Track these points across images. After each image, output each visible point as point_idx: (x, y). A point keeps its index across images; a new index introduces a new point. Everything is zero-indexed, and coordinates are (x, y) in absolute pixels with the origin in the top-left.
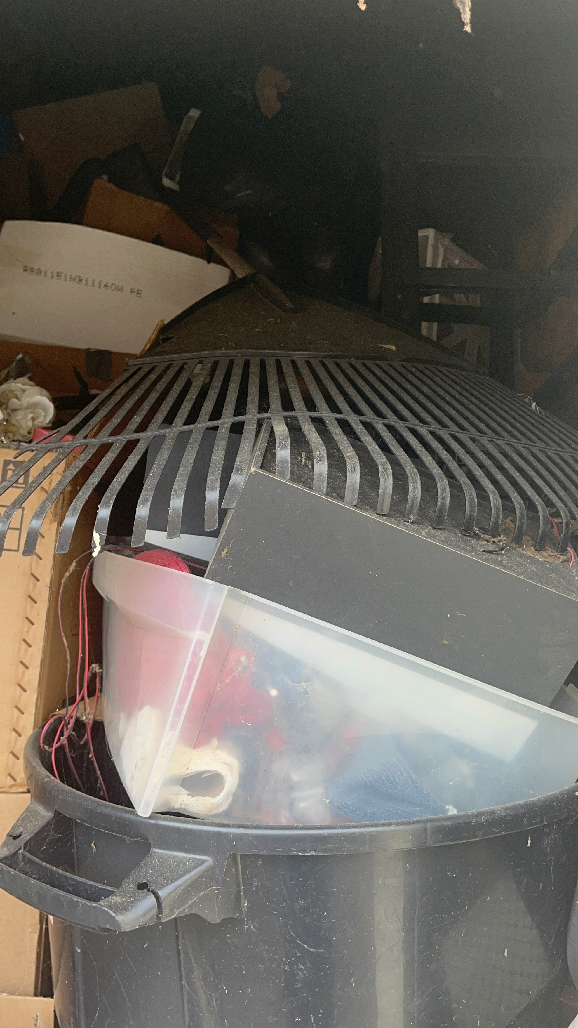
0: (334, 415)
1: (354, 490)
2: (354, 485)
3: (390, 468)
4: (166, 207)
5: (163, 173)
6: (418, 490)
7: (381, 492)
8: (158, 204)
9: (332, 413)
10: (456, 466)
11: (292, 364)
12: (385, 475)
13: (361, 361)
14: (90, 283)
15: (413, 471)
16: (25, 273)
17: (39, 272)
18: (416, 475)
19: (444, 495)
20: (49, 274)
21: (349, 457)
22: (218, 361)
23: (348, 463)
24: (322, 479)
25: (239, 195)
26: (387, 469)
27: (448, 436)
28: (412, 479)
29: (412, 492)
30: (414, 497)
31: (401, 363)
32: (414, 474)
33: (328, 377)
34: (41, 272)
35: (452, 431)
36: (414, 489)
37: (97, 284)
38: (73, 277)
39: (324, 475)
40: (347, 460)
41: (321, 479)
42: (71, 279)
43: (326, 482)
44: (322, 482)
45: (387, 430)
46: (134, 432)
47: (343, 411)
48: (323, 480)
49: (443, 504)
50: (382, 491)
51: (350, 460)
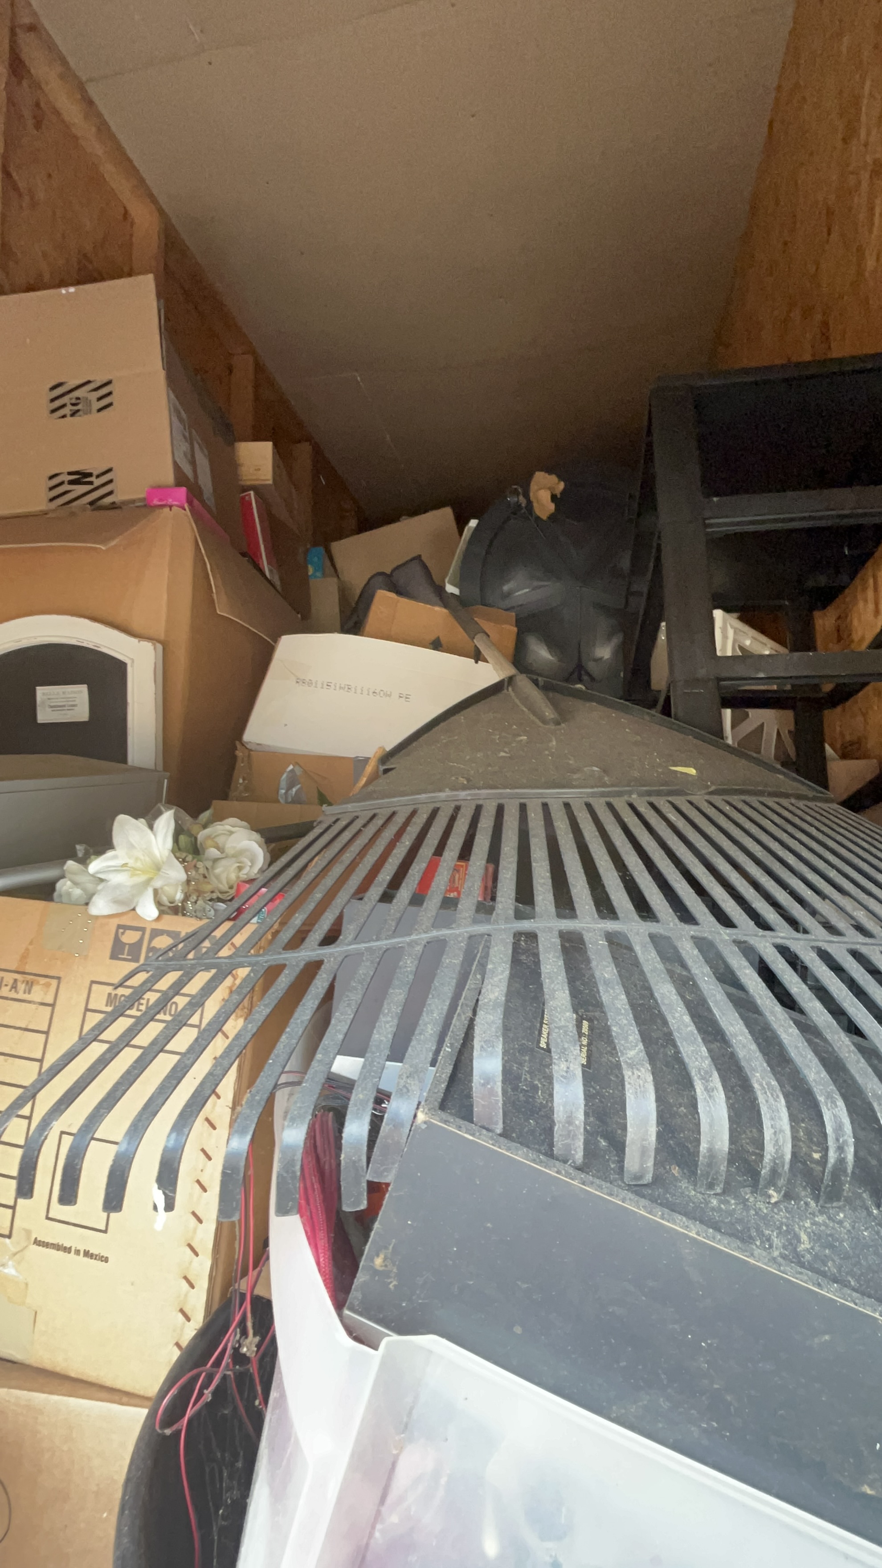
0: (603, 925)
1: (644, 1152)
2: (644, 1140)
3: (721, 1088)
4: (445, 611)
5: (446, 580)
6: (784, 1137)
7: (704, 1148)
8: (437, 609)
9: (601, 921)
10: (847, 1046)
11: (544, 810)
12: (710, 1107)
13: (648, 798)
14: (359, 691)
15: (768, 1084)
16: (297, 684)
17: (310, 683)
18: (778, 1096)
19: (841, 1140)
20: (319, 685)
21: (631, 1066)
22: (438, 809)
23: (630, 1083)
24: (572, 1133)
25: (517, 594)
26: (713, 1091)
27: (814, 955)
28: (770, 1108)
29: (773, 1142)
30: (777, 1152)
31: (707, 797)
32: (772, 1095)
33: (597, 833)
34: (312, 683)
35: (815, 940)
36: (775, 1133)
37: (365, 692)
38: (342, 686)
39: (577, 1122)
40: (627, 1073)
41: (570, 1132)
42: (340, 688)
43: (581, 1138)
44: (573, 1139)
45: (701, 958)
46: (284, 949)
47: (620, 915)
48: (575, 1135)
49: (841, 1161)
50: (705, 1146)
51: (633, 1073)
